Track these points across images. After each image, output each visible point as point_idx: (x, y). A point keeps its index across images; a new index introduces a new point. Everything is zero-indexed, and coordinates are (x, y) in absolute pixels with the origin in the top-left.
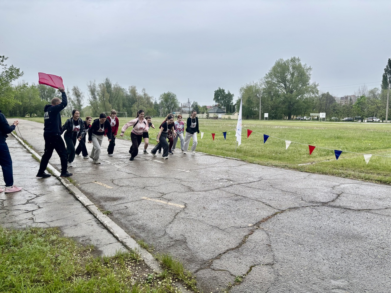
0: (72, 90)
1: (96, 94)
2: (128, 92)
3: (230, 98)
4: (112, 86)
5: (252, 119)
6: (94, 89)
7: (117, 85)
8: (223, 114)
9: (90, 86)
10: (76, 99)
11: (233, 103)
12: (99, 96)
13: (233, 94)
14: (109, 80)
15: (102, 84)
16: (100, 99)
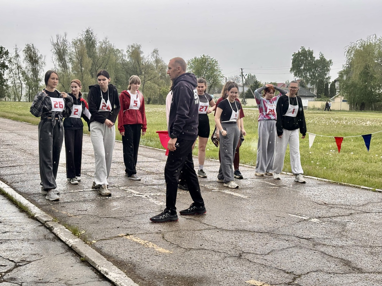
0: (24, 50)
1: (67, 58)
2: (125, 55)
3: (324, 67)
4: (98, 45)
5: (372, 110)
6: (64, 51)
7: (105, 43)
8: (310, 99)
9: (57, 44)
10: (30, 67)
11: (329, 78)
12: (73, 62)
13: (330, 61)
14: (92, 33)
15: (80, 40)
16: (74, 69)
